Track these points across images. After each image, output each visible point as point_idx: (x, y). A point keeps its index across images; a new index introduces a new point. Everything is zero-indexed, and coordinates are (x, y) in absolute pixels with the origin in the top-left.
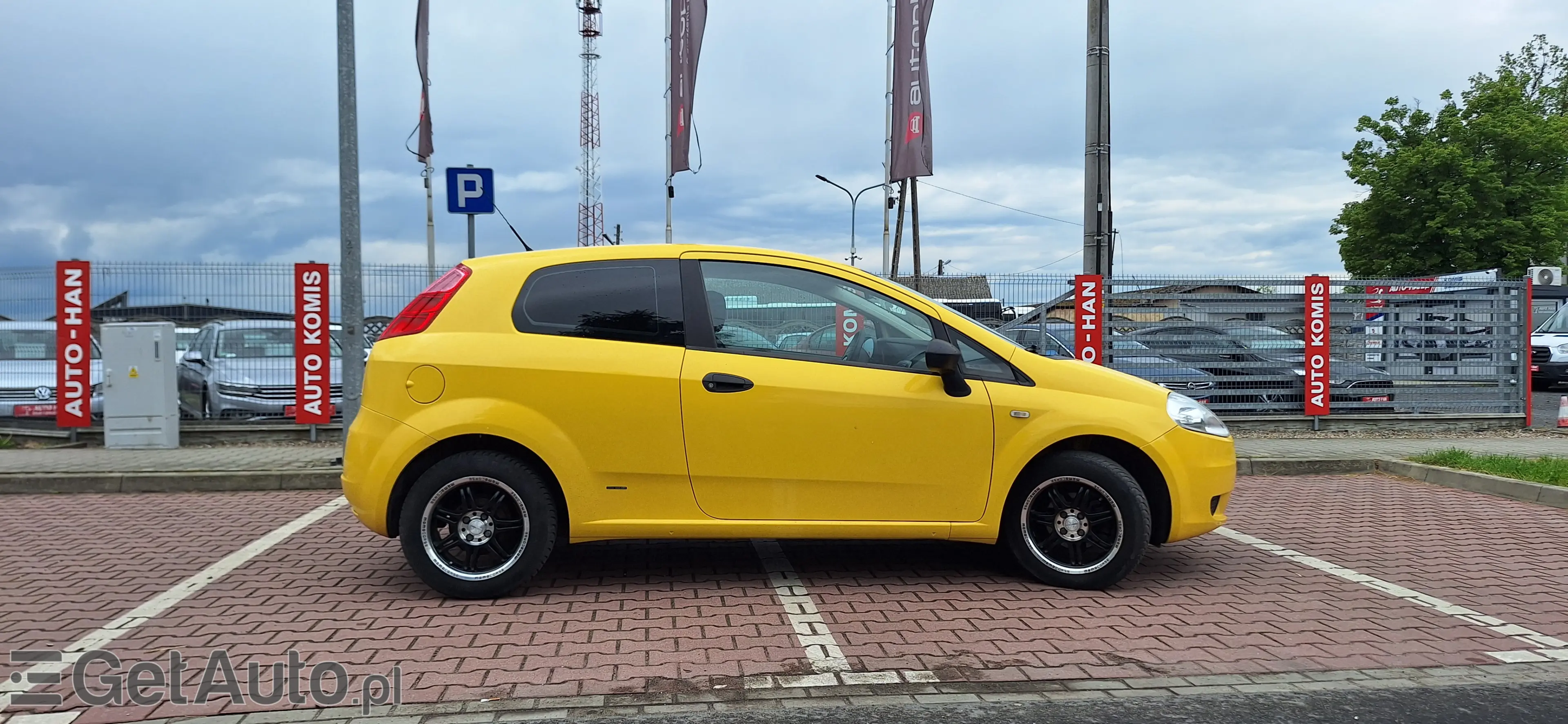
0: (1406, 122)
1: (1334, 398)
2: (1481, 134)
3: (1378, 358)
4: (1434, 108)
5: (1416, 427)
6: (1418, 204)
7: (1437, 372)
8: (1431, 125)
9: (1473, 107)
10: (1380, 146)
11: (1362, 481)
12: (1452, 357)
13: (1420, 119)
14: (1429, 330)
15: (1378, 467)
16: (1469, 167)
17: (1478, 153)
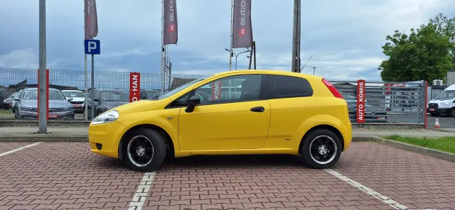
0: (400, 37)
1: (366, 117)
2: (422, 41)
3: (389, 106)
4: (408, 33)
5: (391, 127)
6: (403, 62)
7: (406, 110)
8: (408, 39)
9: (420, 33)
10: (392, 44)
11: (366, 144)
12: (410, 106)
13: (404, 37)
14: (404, 98)
15: (372, 140)
16: (418, 51)
17: (421, 47)
